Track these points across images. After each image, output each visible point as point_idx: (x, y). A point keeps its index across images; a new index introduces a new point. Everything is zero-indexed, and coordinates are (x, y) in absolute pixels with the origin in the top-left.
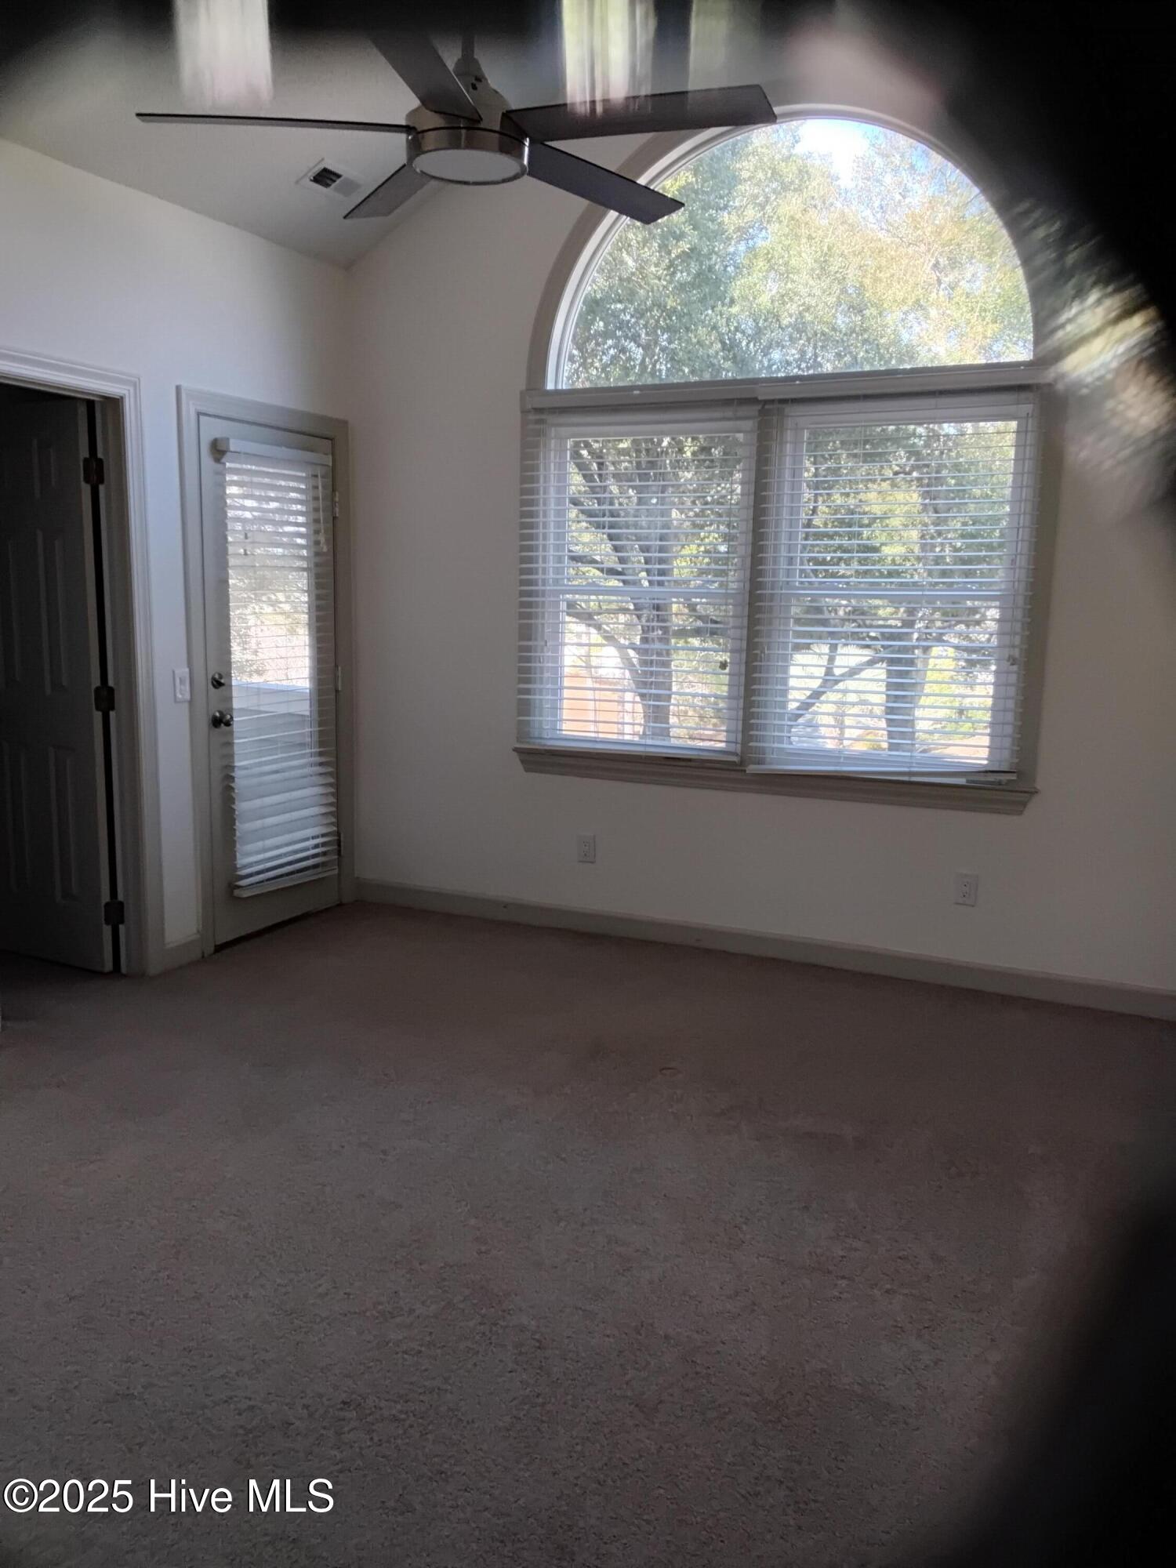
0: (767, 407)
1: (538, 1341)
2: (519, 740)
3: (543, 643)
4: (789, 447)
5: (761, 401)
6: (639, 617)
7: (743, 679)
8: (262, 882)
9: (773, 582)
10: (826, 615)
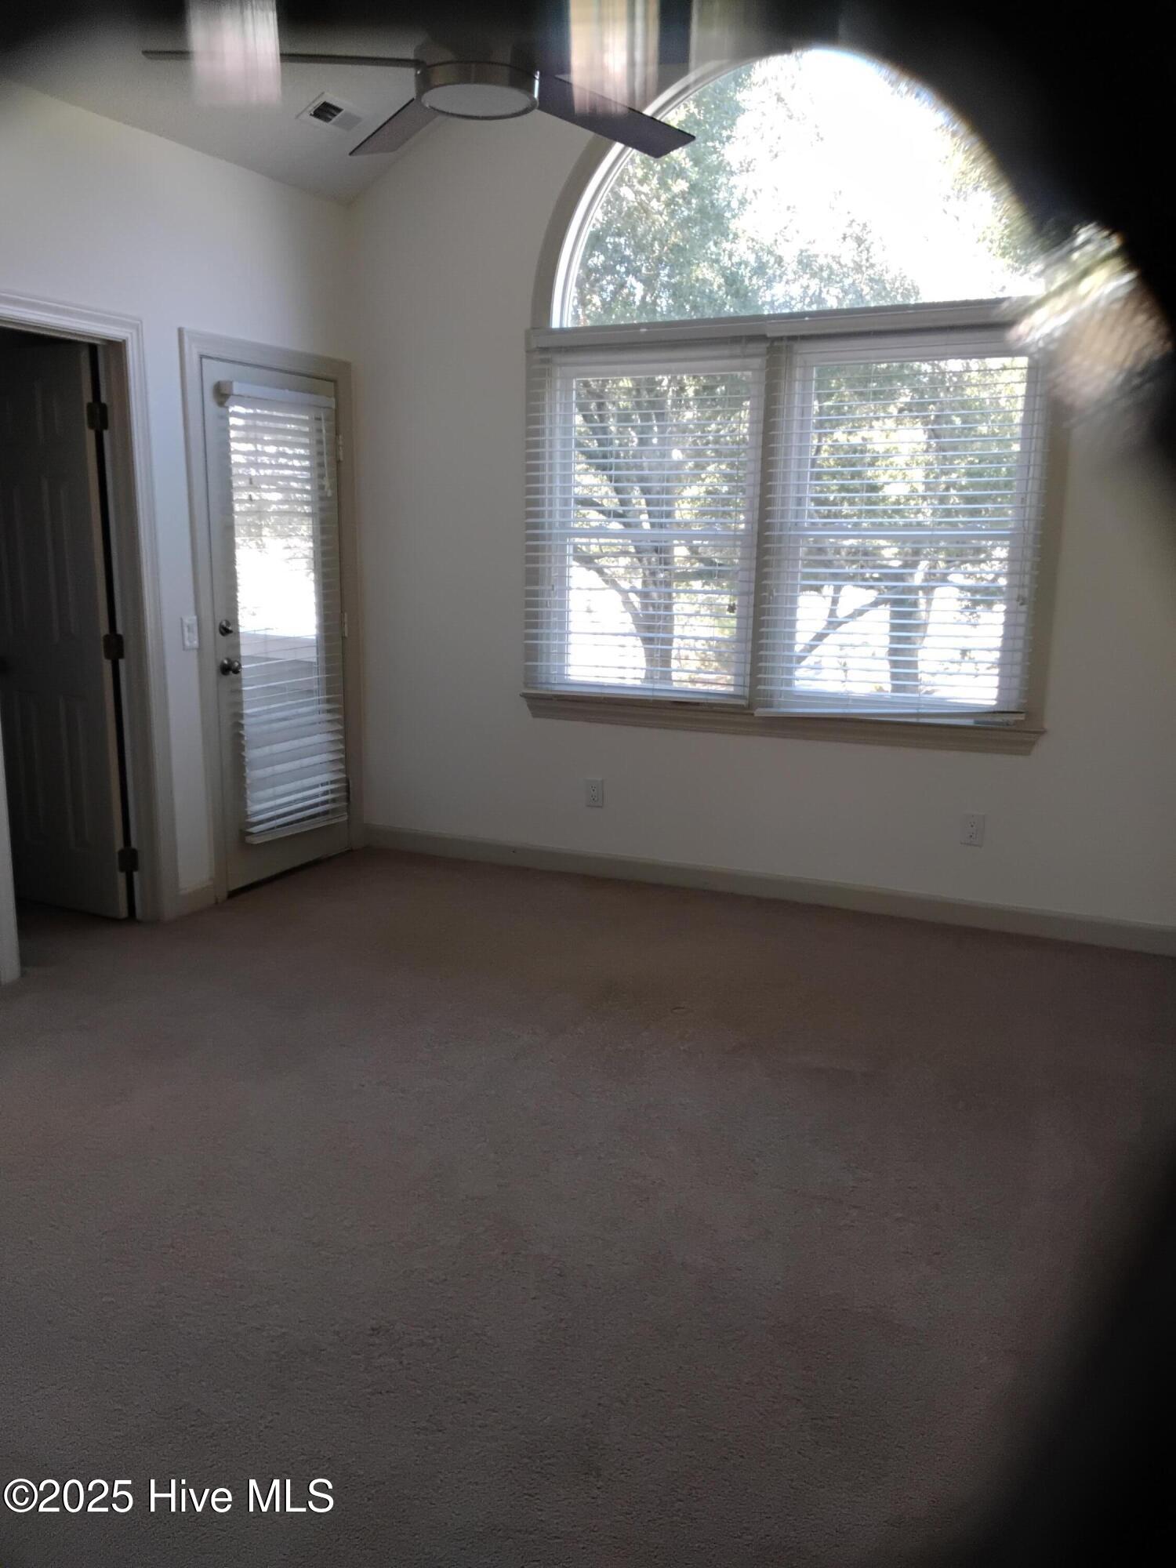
0: (776, 344)
1: (559, 1269)
2: (526, 685)
3: (551, 588)
4: (797, 386)
5: (770, 338)
6: (640, 560)
7: (751, 621)
8: (273, 828)
9: (782, 523)
10: (830, 556)
